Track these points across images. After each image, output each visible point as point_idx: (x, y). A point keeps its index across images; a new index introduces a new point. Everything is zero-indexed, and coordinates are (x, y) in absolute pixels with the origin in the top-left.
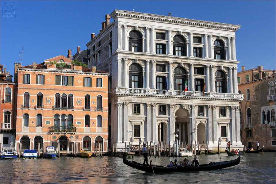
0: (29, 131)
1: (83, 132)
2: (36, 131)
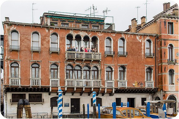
0: (175, 90)
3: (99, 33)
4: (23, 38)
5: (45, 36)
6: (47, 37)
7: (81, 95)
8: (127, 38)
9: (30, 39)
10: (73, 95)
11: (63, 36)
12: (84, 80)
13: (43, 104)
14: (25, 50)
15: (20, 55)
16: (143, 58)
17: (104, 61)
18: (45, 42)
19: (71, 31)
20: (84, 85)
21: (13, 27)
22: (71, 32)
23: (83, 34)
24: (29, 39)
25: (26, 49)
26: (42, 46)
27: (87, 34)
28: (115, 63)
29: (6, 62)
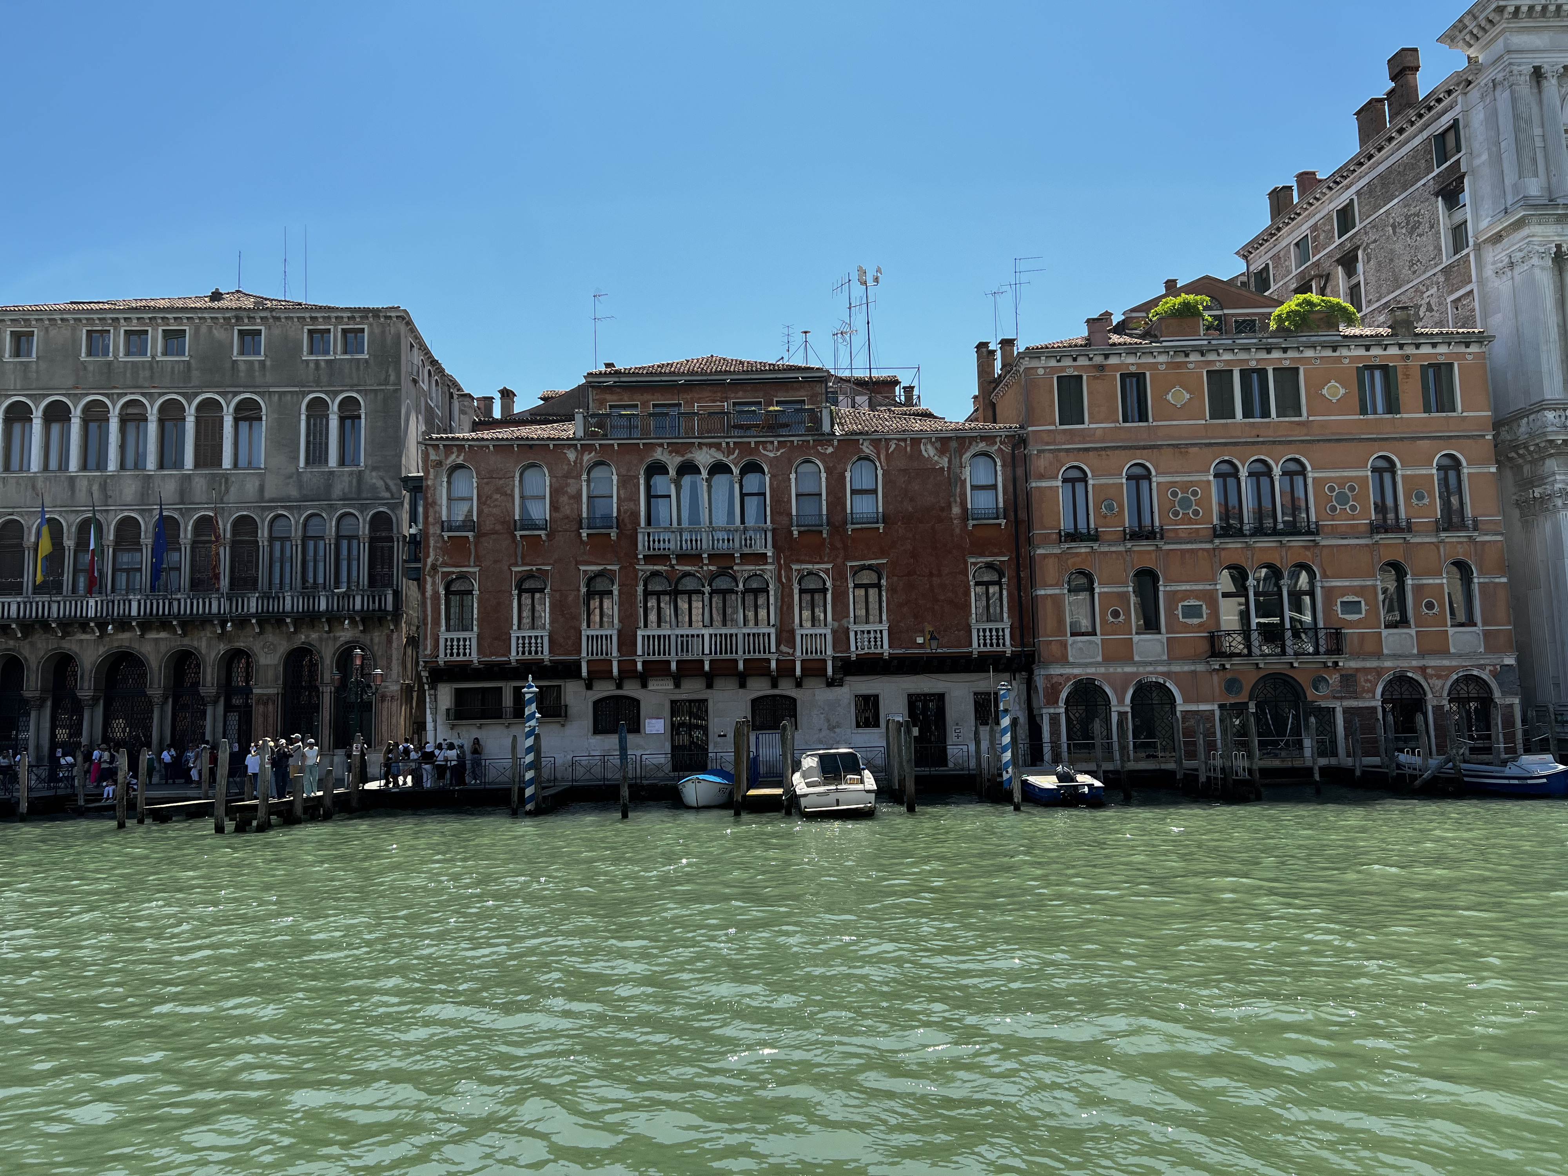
0: (1100, 659)
1: (1378, 655)
2: (1136, 658)
3: (770, 447)
4: (487, 490)
5: (566, 476)
6: (571, 481)
7: (710, 686)
8: (882, 457)
9: (513, 490)
10: (677, 685)
11: (628, 470)
12: (706, 632)
13: (563, 725)
14: (496, 533)
15: (476, 551)
16: (958, 531)
17: (787, 553)
18: (564, 499)
19: (659, 450)
20: (707, 651)
21: (454, 456)
22: (659, 455)
23: (704, 458)
24: (509, 492)
25: (498, 527)
26: (554, 515)
27: (720, 456)
28: (837, 556)
29: (429, 579)
